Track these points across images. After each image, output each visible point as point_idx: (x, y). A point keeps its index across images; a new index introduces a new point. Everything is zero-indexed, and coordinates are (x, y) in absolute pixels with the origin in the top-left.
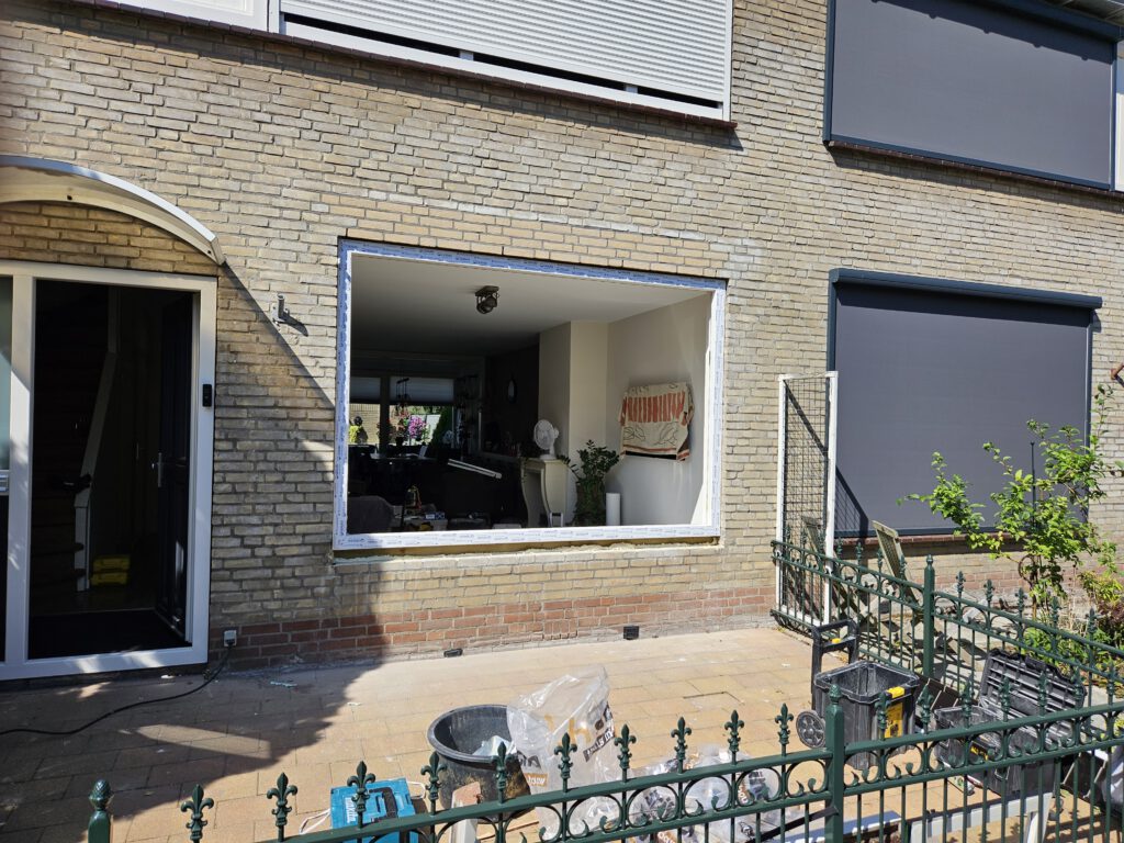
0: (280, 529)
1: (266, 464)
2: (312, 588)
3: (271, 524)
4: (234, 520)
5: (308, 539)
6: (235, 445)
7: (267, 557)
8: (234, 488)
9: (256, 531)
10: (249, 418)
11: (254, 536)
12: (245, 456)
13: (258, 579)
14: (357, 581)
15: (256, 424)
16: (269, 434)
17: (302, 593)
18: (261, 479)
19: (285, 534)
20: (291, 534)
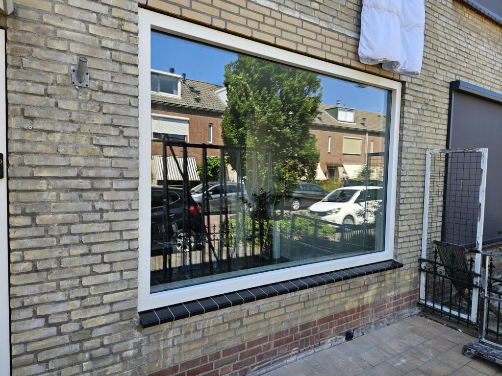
0: (87, 302)
1: (71, 237)
2: (120, 353)
3: (77, 298)
4: (36, 300)
5: (116, 307)
6: (34, 220)
7: (74, 332)
8: (35, 266)
9: (61, 308)
10: (49, 190)
11: (59, 313)
12: (46, 231)
13: (66, 355)
14: (162, 338)
15: (58, 196)
16: (73, 206)
17: (111, 360)
18: (65, 254)
19: (93, 306)
20: (98, 305)
